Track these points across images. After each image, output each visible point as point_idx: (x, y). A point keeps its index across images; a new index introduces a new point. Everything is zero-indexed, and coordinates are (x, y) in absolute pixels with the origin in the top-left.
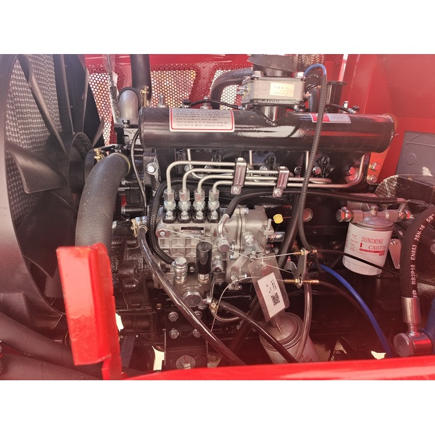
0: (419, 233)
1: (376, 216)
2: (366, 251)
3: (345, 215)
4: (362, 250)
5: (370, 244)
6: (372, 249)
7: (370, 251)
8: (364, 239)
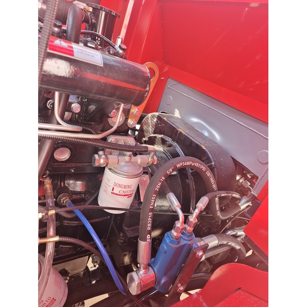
0: (160, 184)
1: (130, 161)
2: (117, 194)
3: (100, 160)
4: (114, 193)
5: (120, 189)
6: (122, 193)
7: (120, 195)
8: (116, 184)
